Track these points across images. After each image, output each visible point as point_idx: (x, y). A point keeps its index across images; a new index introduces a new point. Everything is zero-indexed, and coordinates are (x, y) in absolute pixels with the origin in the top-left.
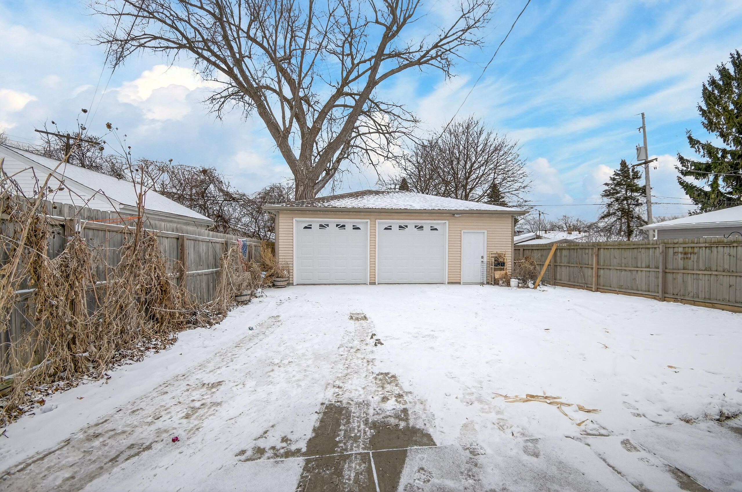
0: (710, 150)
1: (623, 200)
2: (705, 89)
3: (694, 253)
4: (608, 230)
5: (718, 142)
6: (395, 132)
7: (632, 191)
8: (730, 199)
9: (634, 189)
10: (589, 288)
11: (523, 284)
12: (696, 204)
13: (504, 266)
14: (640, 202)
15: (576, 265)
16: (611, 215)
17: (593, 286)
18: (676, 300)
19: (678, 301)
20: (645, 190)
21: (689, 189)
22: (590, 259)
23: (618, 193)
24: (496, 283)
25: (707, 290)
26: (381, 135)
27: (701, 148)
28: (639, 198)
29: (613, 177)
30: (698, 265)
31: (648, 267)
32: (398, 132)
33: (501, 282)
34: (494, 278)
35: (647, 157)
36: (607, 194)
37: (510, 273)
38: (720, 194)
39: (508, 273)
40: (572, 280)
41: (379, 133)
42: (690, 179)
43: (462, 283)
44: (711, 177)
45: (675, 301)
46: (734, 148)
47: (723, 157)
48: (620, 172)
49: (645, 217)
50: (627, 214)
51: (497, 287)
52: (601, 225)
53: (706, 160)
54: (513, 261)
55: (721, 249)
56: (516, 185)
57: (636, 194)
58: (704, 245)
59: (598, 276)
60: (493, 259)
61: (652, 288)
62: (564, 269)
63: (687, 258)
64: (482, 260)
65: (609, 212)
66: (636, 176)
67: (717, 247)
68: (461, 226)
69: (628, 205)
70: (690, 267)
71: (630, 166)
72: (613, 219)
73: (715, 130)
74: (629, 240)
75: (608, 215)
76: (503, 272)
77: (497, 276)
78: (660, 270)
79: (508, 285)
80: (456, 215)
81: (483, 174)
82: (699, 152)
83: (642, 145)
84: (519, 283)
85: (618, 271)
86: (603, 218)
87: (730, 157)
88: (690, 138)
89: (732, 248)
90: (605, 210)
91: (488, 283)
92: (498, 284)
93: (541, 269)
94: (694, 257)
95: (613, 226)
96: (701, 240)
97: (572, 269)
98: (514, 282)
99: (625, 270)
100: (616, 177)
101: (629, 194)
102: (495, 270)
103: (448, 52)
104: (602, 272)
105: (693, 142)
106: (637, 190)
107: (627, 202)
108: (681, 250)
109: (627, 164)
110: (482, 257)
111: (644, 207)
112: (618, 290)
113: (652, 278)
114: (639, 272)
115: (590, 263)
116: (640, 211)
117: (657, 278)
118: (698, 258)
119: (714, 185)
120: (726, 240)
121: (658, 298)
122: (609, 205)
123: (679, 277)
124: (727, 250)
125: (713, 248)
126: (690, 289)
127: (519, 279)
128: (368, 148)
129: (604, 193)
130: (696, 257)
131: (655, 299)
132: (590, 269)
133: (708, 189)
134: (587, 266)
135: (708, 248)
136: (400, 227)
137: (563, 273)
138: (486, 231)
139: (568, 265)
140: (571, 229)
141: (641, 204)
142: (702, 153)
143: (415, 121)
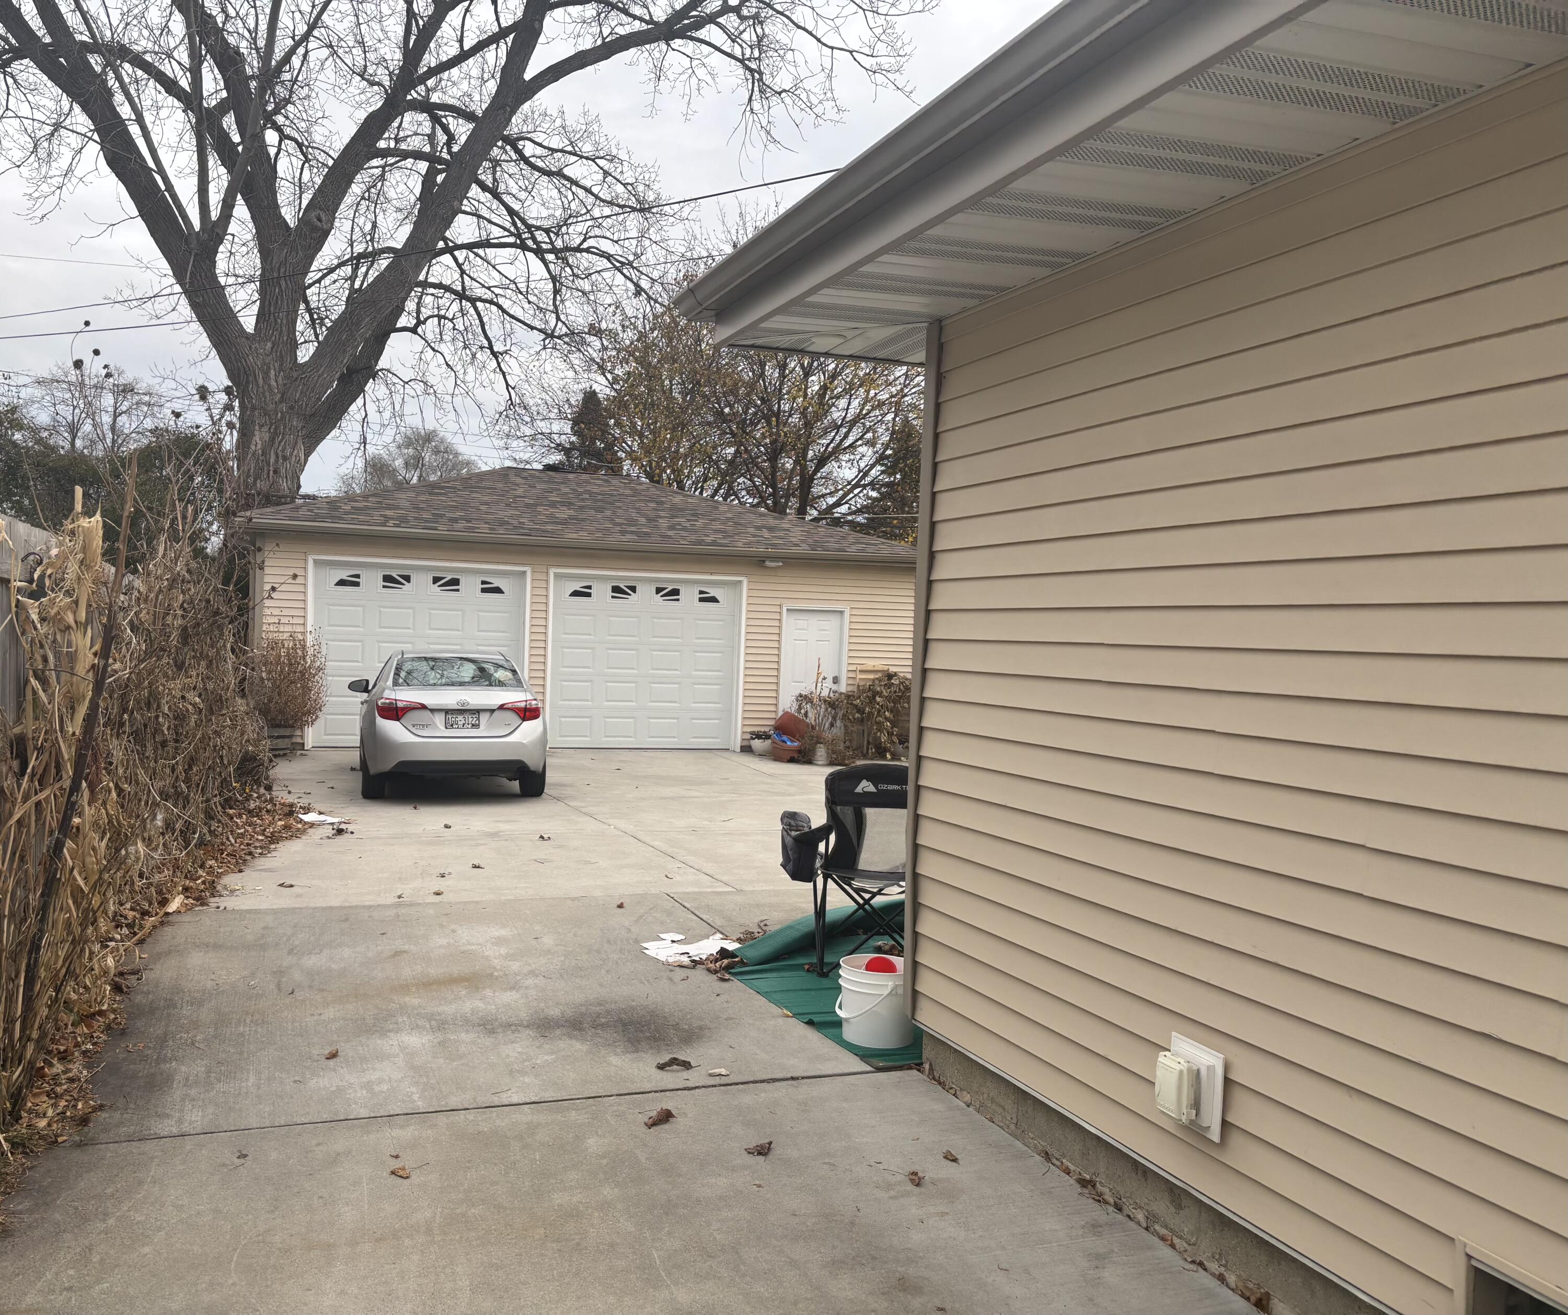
6: (578, 249)
26: (530, 255)
32: (587, 250)
41: (523, 247)
68: (780, 594)
80: (768, 563)
110: (836, 680)
136: (616, 589)
138: (847, 610)
143: (644, 209)
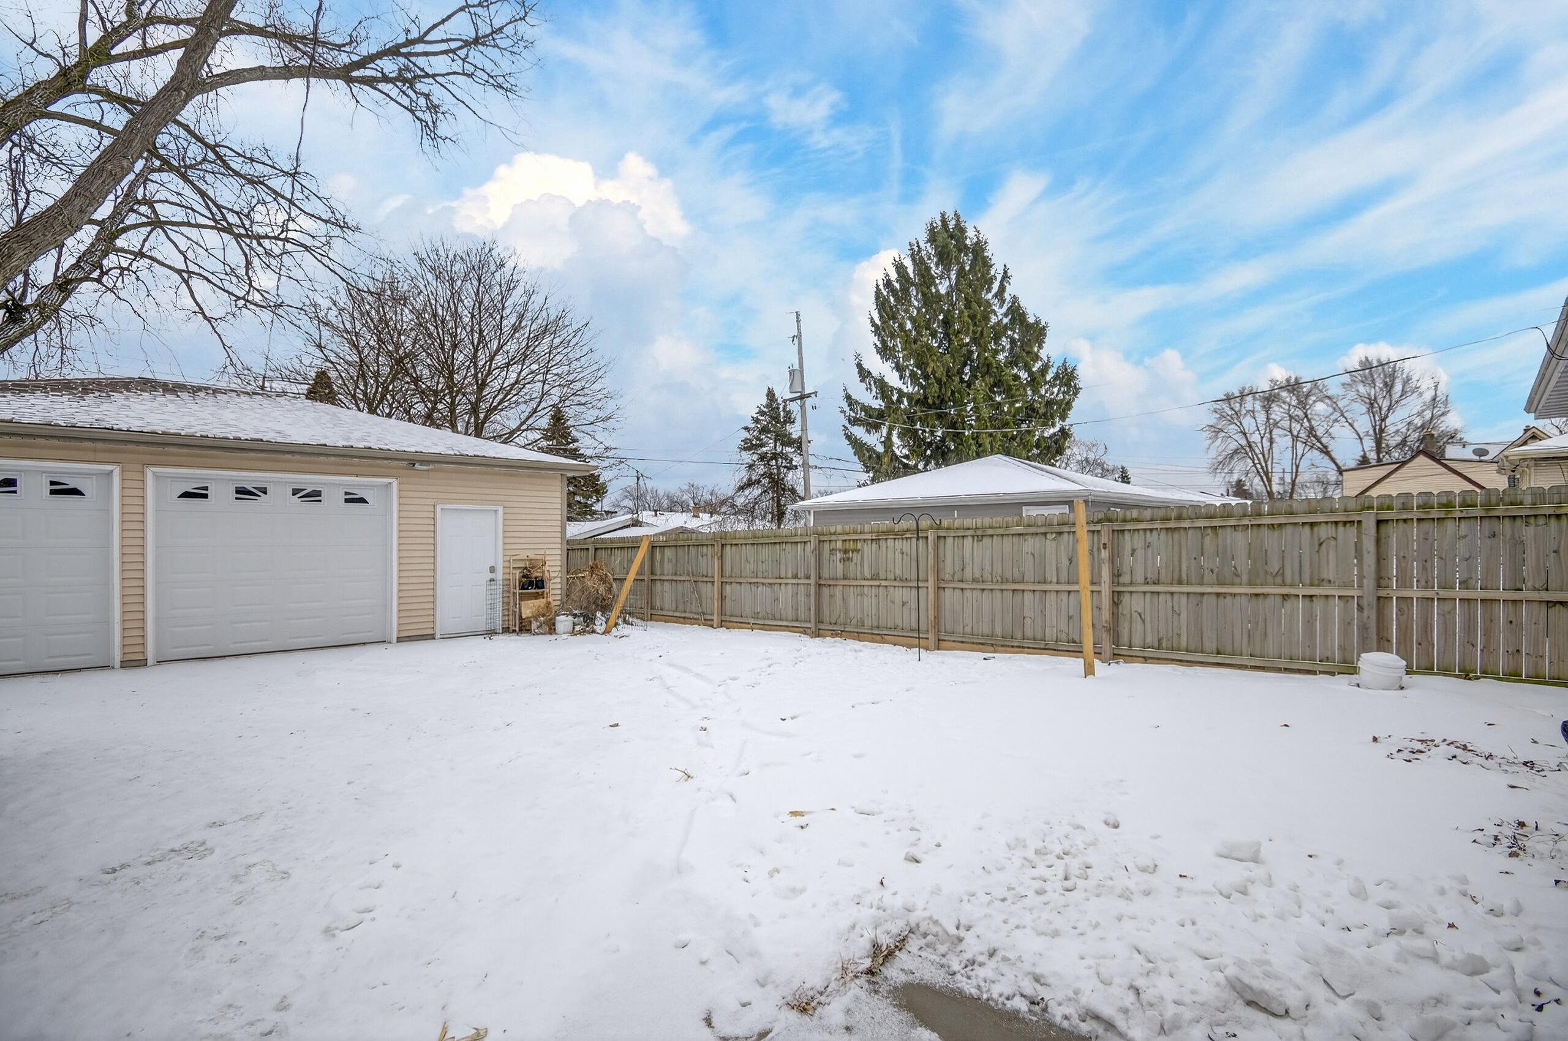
0: (883, 388)
1: (772, 459)
2: (878, 293)
3: (858, 551)
4: (749, 511)
5: (893, 379)
7: (783, 444)
8: (906, 466)
9: (785, 439)
10: (708, 622)
11: (586, 623)
12: (867, 472)
13: (543, 587)
14: (794, 463)
15: (688, 578)
16: (753, 484)
17: (715, 617)
18: (834, 634)
19: (837, 635)
20: (801, 443)
21: (858, 446)
22: (710, 562)
23: (762, 445)
24: (524, 628)
25: (874, 612)
27: (872, 383)
28: (791, 456)
29: (755, 416)
30: (862, 572)
31: (796, 577)
33: (534, 626)
34: (520, 616)
35: (803, 388)
36: (749, 446)
37: (558, 603)
38: (895, 458)
39: (554, 603)
40: (681, 607)
42: (859, 432)
43: (438, 636)
44: (884, 431)
45: (833, 636)
46: (910, 389)
47: (900, 401)
48: (765, 410)
49: (800, 490)
50: (777, 484)
51: (525, 638)
52: (740, 501)
53: (878, 404)
54: (565, 576)
55: (890, 543)
56: (591, 414)
57: (789, 449)
58: (869, 536)
59: (722, 598)
60: (518, 572)
61: (802, 616)
62: (666, 584)
63: (848, 559)
64: (492, 576)
65: (750, 480)
66: (789, 419)
67: (886, 539)
68: (435, 495)
69: (778, 468)
70: (852, 576)
71: (780, 401)
72: (757, 491)
73: (889, 358)
74: (779, 527)
75: (750, 484)
76: (541, 602)
77: (526, 613)
78: (812, 581)
79: (552, 629)
80: (418, 466)
81: (517, 382)
82: (871, 390)
83: (796, 367)
84: (574, 624)
85: (752, 586)
86: (742, 488)
87: (906, 403)
88: (859, 366)
89: (905, 541)
90: (743, 475)
91: (506, 630)
92: (529, 631)
93: (620, 589)
94: (856, 557)
95: (757, 503)
96: (867, 528)
97: (680, 586)
98: (564, 622)
99: (763, 584)
100: (760, 418)
101: (779, 449)
102: (523, 597)
103: (431, 80)
104: (728, 588)
105: (864, 374)
106: (790, 442)
107: (776, 461)
108: (839, 545)
109: (776, 397)
110: (492, 570)
111: (800, 473)
112: (752, 621)
113: (802, 598)
114: (783, 586)
115: (710, 575)
116: (793, 478)
117: (808, 595)
118: (862, 558)
119: (888, 443)
120: (897, 528)
121: (808, 631)
122: (751, 467)
123: (838, 591)
124: (899, 544)
125: (881, 542)
126: (852, 613)
127: (575, 616)
128: (192, 268)
129: (743, 443)
130: (859, 556)
131: (805, 633)
132: (709, 585)
133: (880, 449)
134: (705, 579)
135: (874, 542)
136: (241, 491)
137: (666, 594)
138: (500, 509)
139: (675, 578)
140: (699, 508)
141: (796, 467)
142: (874, 393)
